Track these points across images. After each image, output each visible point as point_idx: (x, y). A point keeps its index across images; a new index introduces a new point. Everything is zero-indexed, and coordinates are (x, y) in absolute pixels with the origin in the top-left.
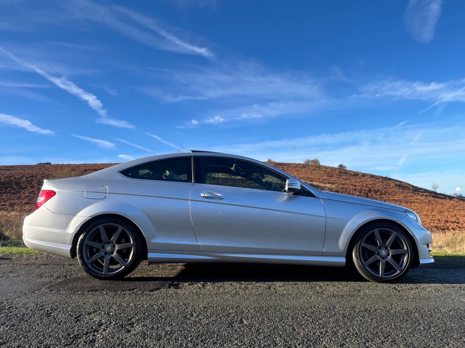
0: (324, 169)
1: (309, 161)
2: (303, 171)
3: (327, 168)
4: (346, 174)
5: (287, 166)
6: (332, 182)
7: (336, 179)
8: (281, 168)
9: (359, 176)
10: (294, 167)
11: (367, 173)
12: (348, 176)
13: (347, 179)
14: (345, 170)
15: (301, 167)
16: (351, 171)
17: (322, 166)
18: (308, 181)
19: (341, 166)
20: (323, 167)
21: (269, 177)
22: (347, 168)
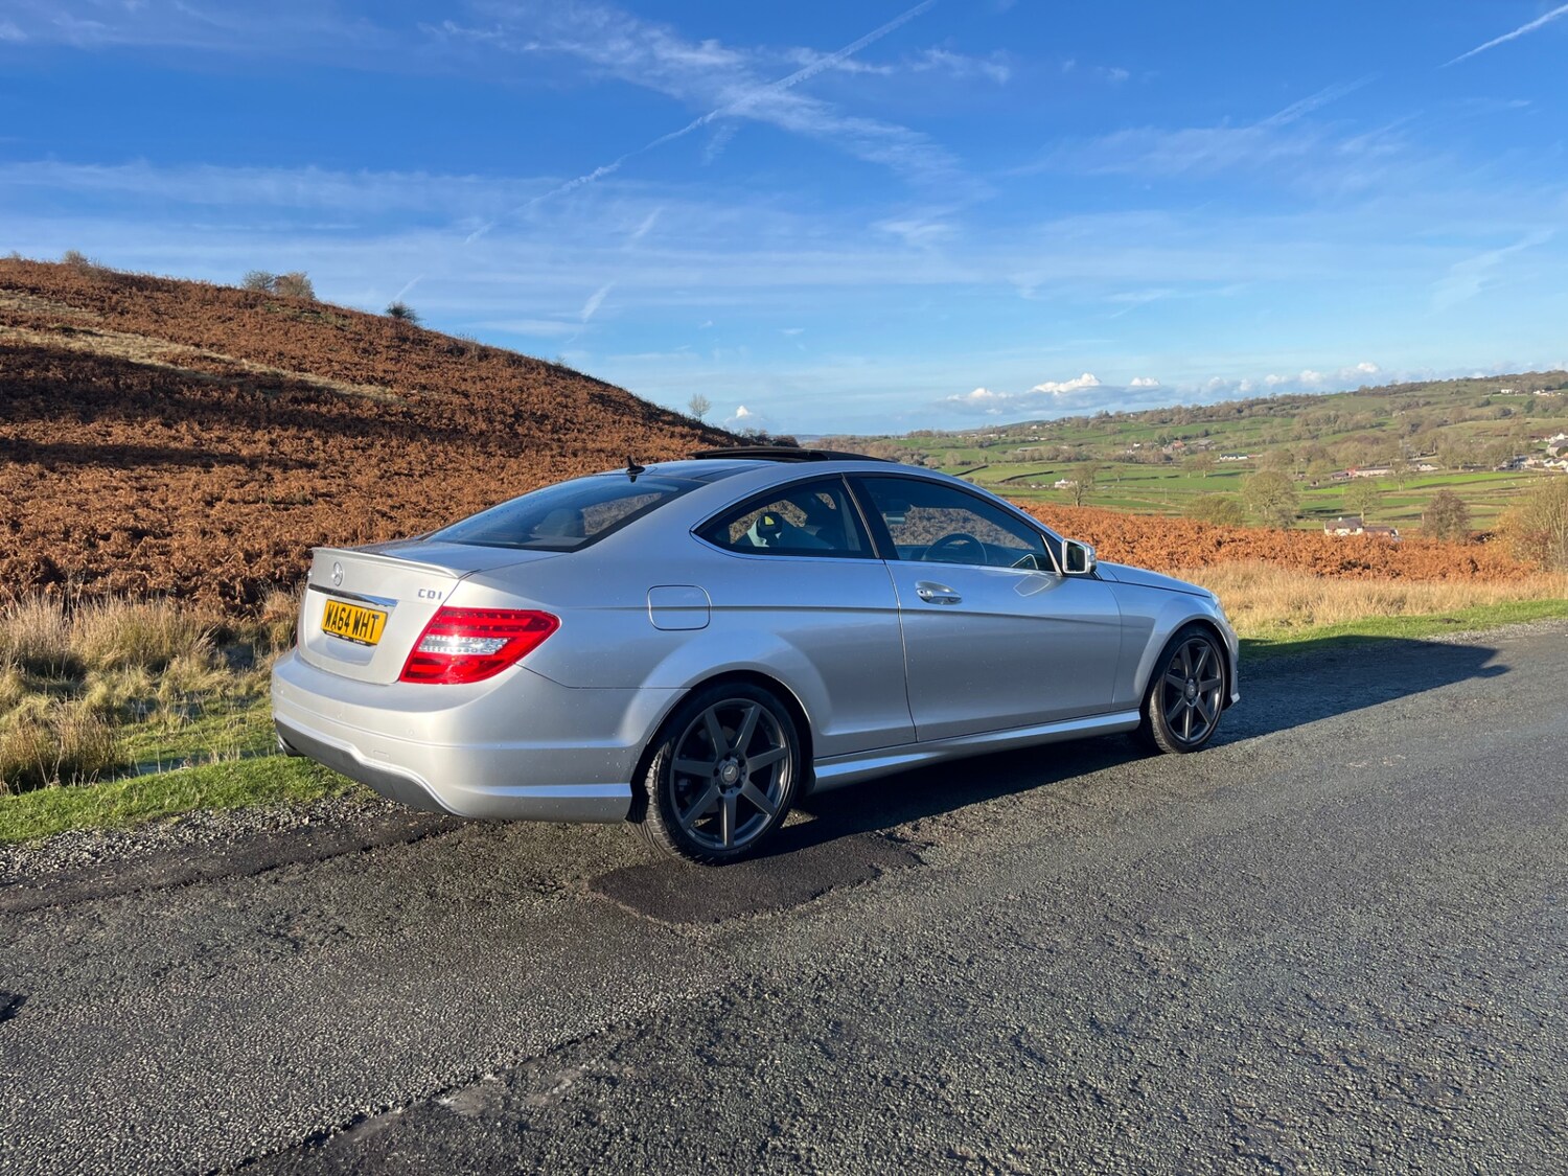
0: (333, 319)
1: (266, 279)
2: (246, 319)
3: (345, 317)
4: (423, 347)
5: (168, 291)
6: (381, 374)
7: (390, 366)
8: (141, 300)
9: (469, 356)
10: (204, 302)
11: (495, 346)
12: (431, 353)
13: (430, 367)
14: (416, 330)
15: (237, 304)
16: (438, 336)
17: (326, 307)
18: (284, 368)
19: (398, 312)
20: (330, 310)
21: (101, 336)
22: (419, 319)
